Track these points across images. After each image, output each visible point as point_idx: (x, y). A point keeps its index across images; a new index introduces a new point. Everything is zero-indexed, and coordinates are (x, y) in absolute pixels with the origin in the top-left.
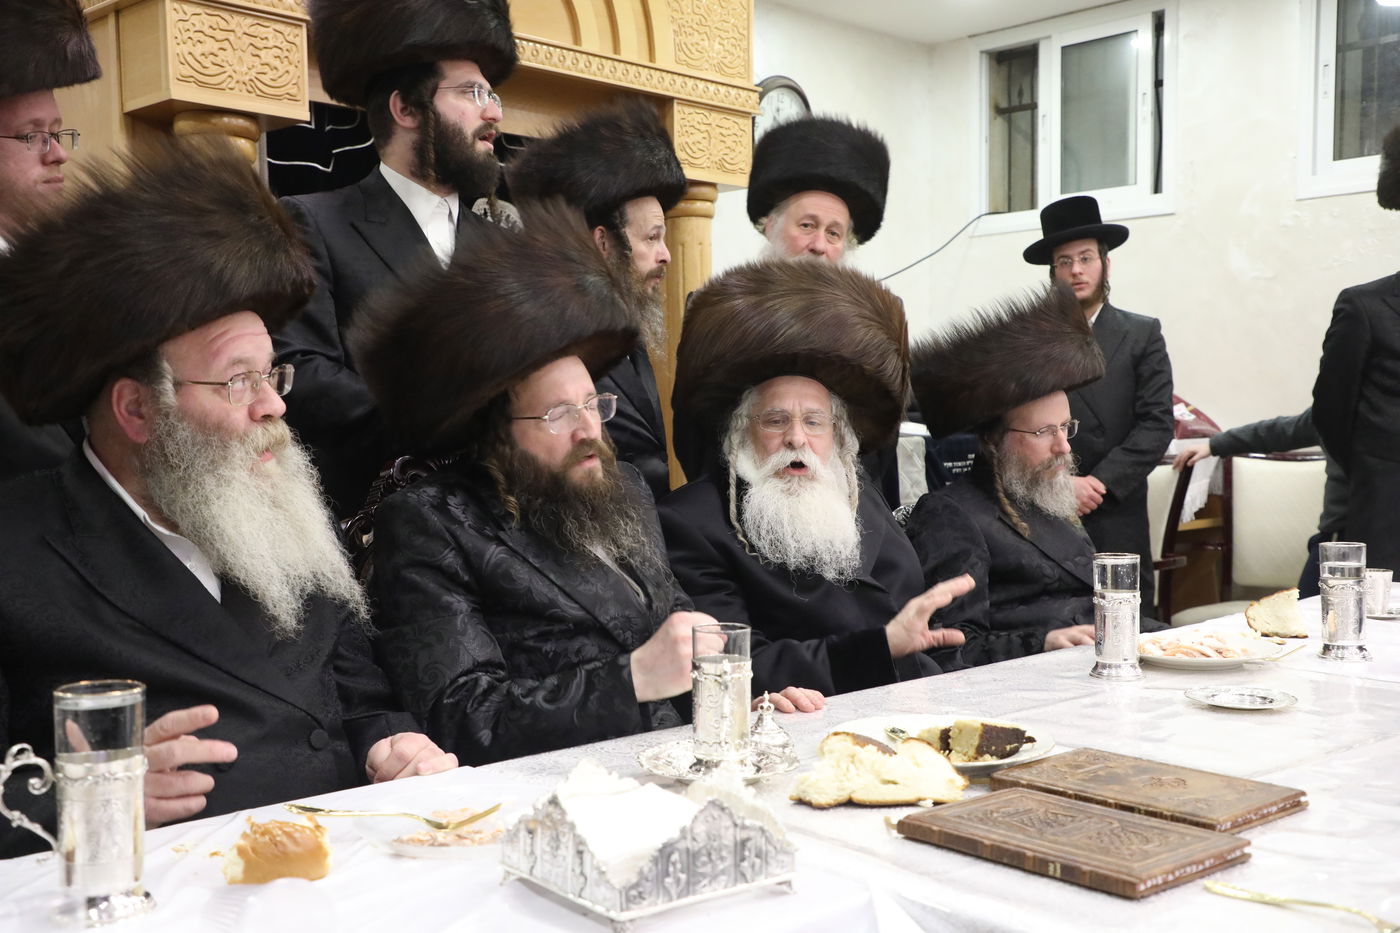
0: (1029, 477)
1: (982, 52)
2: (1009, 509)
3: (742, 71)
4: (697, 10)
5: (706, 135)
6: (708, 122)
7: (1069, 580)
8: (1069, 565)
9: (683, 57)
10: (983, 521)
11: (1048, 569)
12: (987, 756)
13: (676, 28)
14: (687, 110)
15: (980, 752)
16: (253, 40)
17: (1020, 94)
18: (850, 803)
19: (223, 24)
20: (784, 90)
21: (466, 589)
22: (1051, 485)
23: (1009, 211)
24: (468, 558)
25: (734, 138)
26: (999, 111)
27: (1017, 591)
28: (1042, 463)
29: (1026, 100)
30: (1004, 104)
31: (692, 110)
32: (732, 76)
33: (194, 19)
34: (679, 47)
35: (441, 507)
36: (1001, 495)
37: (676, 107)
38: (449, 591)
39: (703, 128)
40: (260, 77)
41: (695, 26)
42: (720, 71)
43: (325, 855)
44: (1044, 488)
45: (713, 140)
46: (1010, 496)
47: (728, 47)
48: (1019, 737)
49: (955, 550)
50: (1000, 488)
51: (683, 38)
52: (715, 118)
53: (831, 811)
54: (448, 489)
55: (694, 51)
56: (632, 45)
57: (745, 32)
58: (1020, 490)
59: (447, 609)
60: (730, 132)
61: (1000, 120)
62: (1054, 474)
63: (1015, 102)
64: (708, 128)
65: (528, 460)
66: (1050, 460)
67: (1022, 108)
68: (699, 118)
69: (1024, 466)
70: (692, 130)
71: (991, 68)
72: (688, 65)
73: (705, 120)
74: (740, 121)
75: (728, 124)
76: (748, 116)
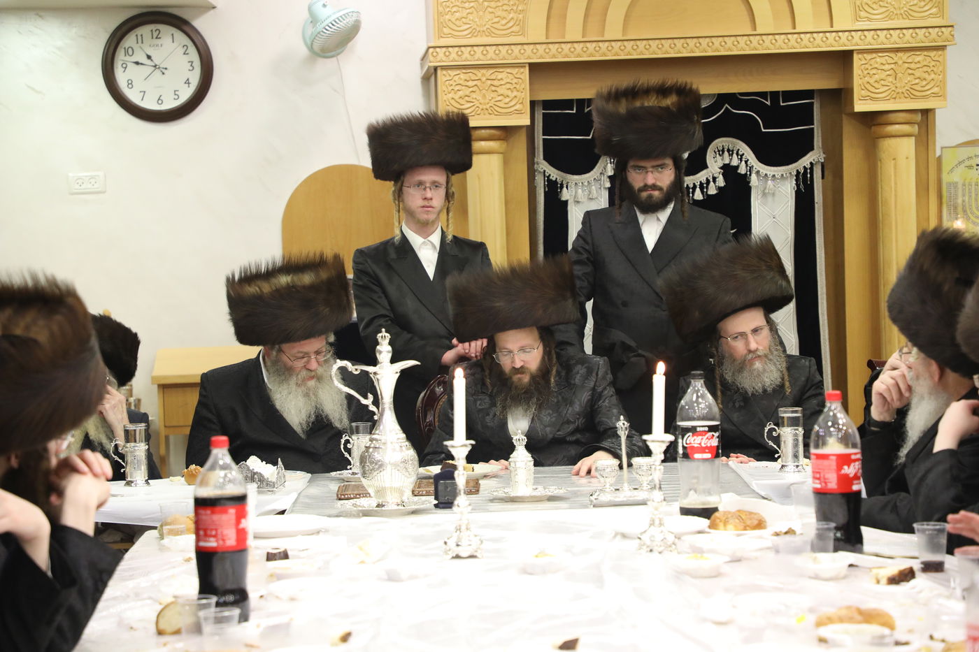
5: (890, 72)
6: (893, 62)
9: (863, 14)
14: (869, 56)
16: (492, 82)
19: (474, 77)
25: (925, 69)
28: (741, 358)
31: (875, 56)
32: (921, 19)
33: (456, 78)
34: (858, 8)
37: (856, 57)
39: (887, 67)
40: (497, 104)
42: (907, 18)
45: (900, 75)
55: (875, 8)
56: (809, 17)
60: (918, 66)
64: (893, 66)
66: (745, 356)
68: (883, 60)
70: (874, 71)
72: (870, 20)
73: (890, 61)
74: (932, 54)
75: (918, 59)
76: (943, 48)
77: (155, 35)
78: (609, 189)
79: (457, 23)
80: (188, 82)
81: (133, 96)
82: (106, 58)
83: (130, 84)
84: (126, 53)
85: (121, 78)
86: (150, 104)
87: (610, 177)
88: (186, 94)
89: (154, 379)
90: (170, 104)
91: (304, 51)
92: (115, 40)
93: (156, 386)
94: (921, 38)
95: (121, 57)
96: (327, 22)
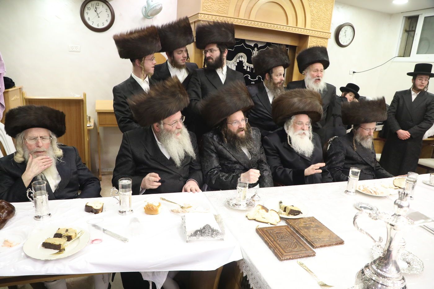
0: (361, 138)
1: (404, 17)
2: (354, 144)
3: (327, 28)
4: (318, 15)
5: (316, 43)
7: (364, 162)
8: (364, 159)
9: (313, 26)
10: (346, 146)
11: (359, 158)
12: (290, 215)
13: (312, 19)
14: (312, 38)
15: (289, 214)
17: (413, 27)
18: (255, 220)
20: (349, 26)
21: (215, 153)
22: (366, 141)
23: (404, 57)
24: (216, 148)
26: (406, 31)
27: (351, 162)
28: (366, 136)
29: (414, 29)
30: (408, 29)
31: (313, 38)
32: (325, 30)
34: (312, 24)
35: (212, 138)
36: (354, 141)
37: (309, 37)
38: (212, 153)
39: (315, 42)
41: (317, 19)
42: (322, 28)
43: (158, 211)
44: (364, 141)
46: (356, 141)
47: (325, 23)
48: (299, 212)
49: (338, 151)
50: (354, 139)
51: (314, 22)
52: (319, 39)
53: (251, 221)
54: (214, 134)
55: (316, 24)
56: (301, 24)
57: (330, 20)
58: (358, 140)
59: (212, 156)
60: (322, 43)
61: (406, 34)
62: (368, 139)
63: (411, 29)
64: (317, 42)
65: (230, 131)
66: (368, 136)
67: (412, 31)
68: (315, 40)
69: (361, 135)
70: (313, 42)
71: (406, 20)
72: (314, 28)
73: (316, 40)
74: (325, 40)
75: (322, 41)
76: (327, 39)
77: (97, 4)
78: (236, 66)
79: (208, 6)
80: (107, 21)
81: (90, 23)
82: (82, 9)
83: (89, 19)
84: (88, 9)
85: (86, 17)
86: (95, 26)
87: (237, 63)
88: (106, 24)
89: (96, 110)
90: (101, 27)
91: (142, 16)
92: (85, 4)
93: (97, 113)
94: (321, 35)
95: (86, 10)
96: (153, 6)
